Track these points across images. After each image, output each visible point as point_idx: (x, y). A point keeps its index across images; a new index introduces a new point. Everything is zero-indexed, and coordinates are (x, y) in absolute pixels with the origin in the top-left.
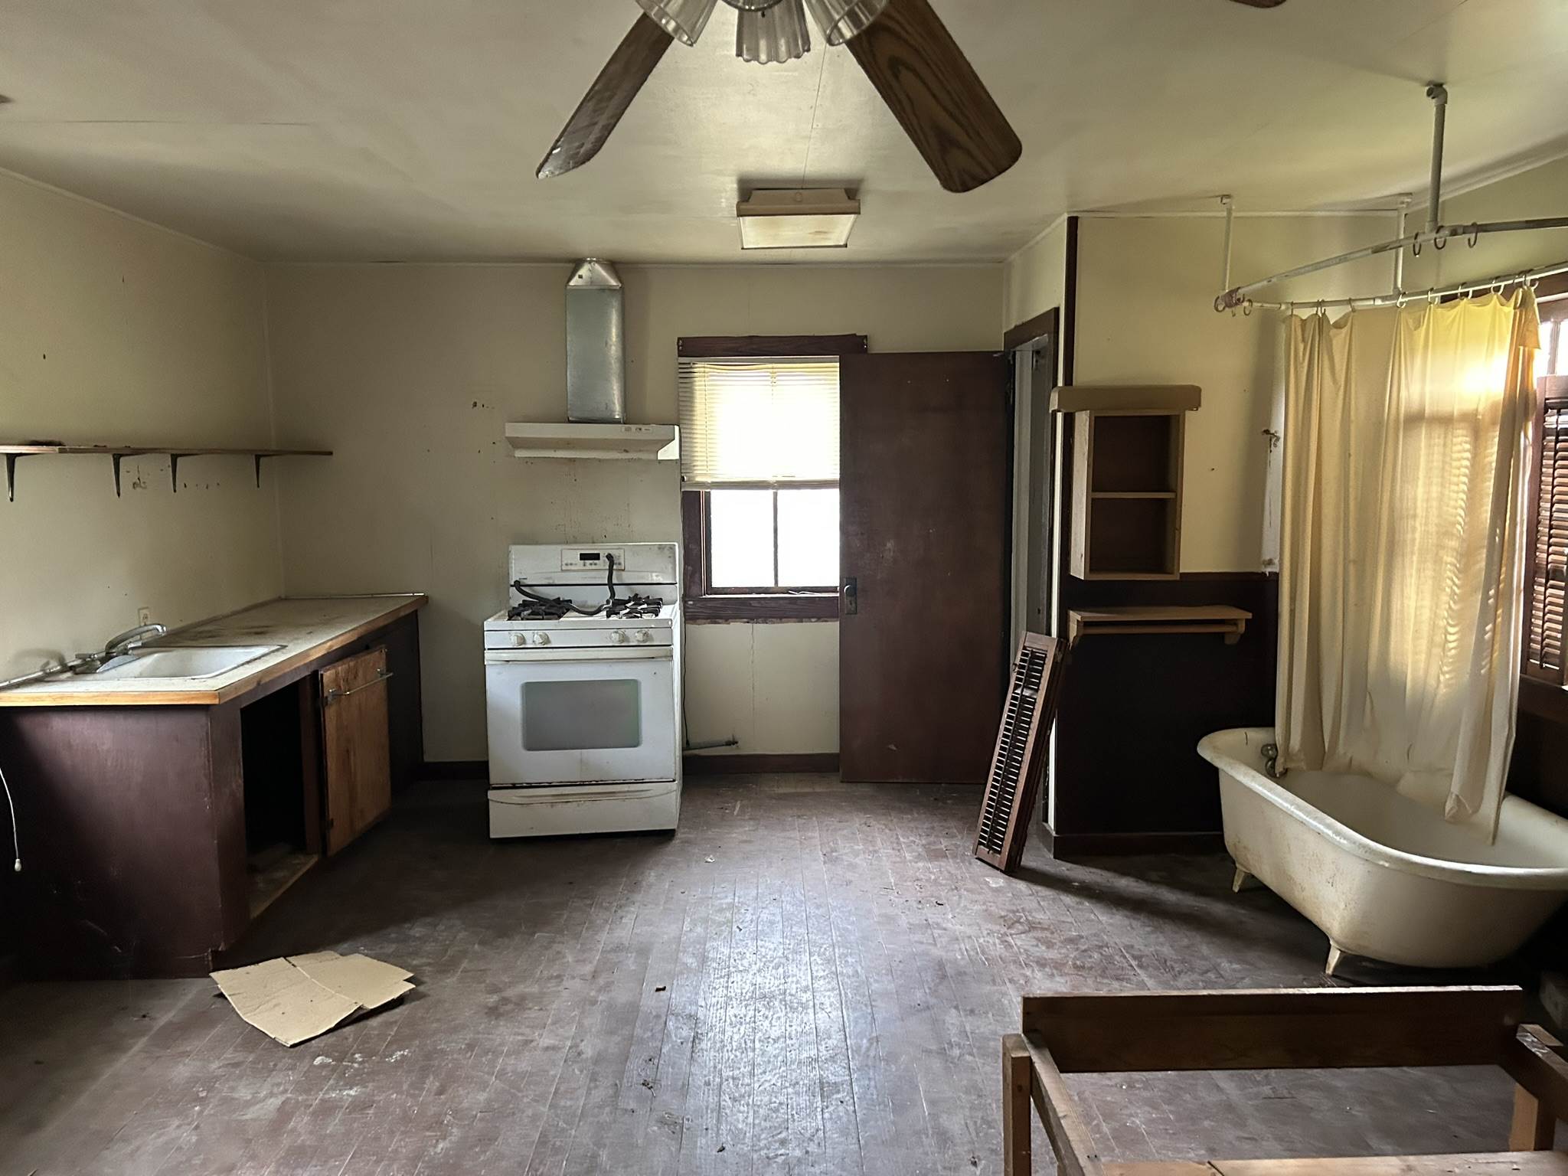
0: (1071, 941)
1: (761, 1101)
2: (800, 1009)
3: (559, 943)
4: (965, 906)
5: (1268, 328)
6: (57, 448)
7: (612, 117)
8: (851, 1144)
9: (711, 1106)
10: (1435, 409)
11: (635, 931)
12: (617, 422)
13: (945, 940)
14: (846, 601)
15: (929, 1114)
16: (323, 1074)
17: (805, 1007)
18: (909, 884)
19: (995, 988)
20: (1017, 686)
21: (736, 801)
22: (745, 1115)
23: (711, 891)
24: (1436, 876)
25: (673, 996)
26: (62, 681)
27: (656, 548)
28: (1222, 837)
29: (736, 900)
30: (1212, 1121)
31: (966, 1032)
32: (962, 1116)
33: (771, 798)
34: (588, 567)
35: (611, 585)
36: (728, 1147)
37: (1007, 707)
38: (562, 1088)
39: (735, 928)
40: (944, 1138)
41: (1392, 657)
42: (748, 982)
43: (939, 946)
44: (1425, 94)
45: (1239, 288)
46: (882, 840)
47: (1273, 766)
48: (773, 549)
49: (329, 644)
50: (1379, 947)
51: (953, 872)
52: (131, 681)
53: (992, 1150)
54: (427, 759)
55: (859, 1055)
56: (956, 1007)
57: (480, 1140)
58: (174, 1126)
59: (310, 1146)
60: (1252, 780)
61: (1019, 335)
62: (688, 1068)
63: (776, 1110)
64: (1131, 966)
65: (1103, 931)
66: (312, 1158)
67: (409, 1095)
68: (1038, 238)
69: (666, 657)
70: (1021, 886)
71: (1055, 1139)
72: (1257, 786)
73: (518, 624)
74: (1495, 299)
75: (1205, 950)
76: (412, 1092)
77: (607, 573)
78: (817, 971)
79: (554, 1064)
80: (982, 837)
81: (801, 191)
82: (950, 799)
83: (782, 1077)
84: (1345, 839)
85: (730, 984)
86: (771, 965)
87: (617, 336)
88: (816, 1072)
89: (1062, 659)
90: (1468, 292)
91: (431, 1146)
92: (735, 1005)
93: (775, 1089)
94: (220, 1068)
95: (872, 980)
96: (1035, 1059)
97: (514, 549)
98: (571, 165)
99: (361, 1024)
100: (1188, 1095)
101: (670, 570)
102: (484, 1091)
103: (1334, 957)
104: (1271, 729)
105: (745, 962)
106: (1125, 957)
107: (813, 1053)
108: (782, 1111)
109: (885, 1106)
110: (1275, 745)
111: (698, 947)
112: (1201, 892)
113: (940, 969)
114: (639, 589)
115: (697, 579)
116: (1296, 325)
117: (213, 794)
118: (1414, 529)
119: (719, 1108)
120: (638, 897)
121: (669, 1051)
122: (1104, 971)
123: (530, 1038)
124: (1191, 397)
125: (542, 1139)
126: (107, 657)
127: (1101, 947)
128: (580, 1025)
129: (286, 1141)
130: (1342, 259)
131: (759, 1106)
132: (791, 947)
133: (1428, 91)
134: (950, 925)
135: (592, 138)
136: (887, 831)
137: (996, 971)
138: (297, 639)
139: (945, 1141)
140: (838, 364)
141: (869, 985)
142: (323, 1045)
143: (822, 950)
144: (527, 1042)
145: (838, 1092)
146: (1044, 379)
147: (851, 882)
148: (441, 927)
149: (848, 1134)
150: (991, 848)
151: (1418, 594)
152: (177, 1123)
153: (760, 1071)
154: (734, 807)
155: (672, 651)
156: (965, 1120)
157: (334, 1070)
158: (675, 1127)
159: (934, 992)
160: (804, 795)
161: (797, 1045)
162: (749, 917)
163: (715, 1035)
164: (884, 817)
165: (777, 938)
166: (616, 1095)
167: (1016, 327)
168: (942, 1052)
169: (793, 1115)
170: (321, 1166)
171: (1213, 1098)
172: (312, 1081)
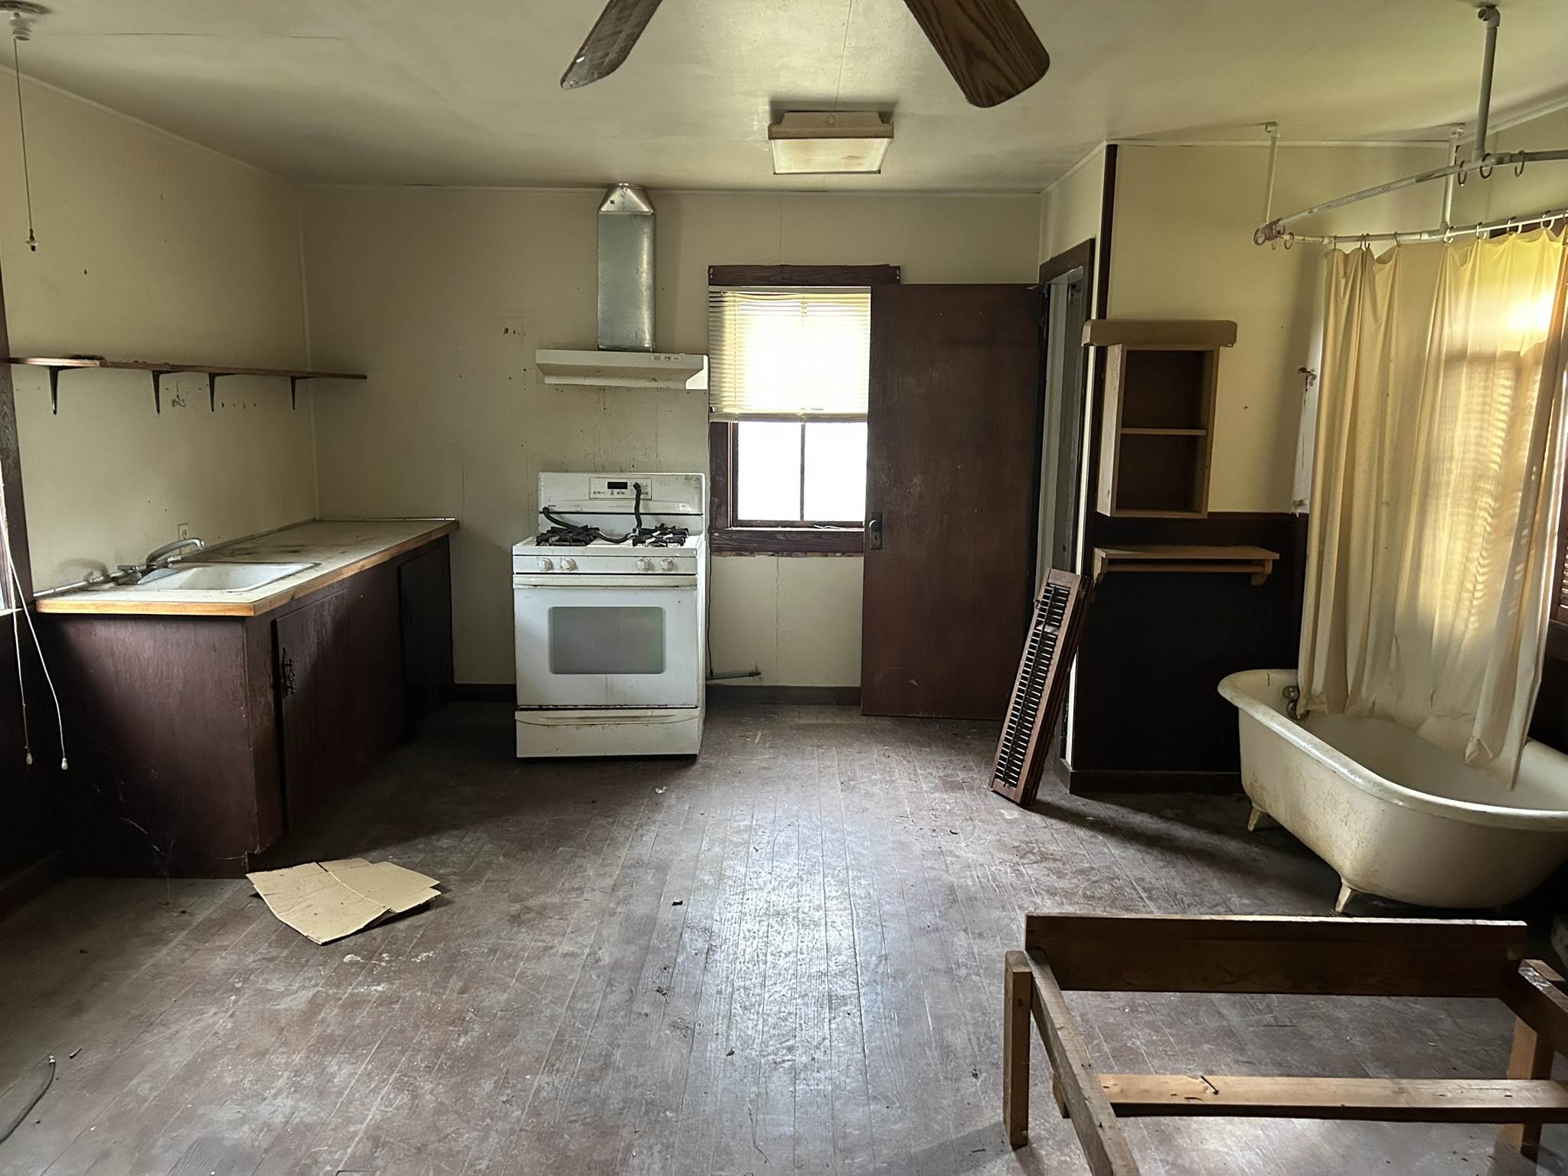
0: (1082, 871)
1: (771, 1010)
2: (812, 926)
3: (581, 857)
4: (979, 836)
5: (1309, 262)
6: (98, 362)
7: (637, 26)
8: (857, 1053)
9: (722, 1013)
10: (1478, 349)
11: (654, 848)
12: (647, 351)
13: (957, 867)
14: (872, 536)
15: (934, 1028)
16: (353, 971)
17: (816, 924)
18: (924, 813)
19: (1005, 913)
20: (1038, 623)
21: (758, 730)
22: (755, 1023)
23: (729, 814)
24: (1450, 816)
25: (689, 910)
26: (105, 591)
27: (683, 478)
28: (1239, 777)
29: (754, 823)
30: (1212, 1045)
31: (973, 953)
32: (965, 1031)
33: (791, 728)
34: (616, 496)
35: (637, 514)
36: (737, 1051)
37: (1028, 643)
38: (580, 992)
39: (751, 849)
40: (947, 1051)
41: (1421, 600)
42: (762, 899)
43: (951, 872)
44: (1477, 15)
45: (1279, 220)
46: (899, 770)
47: (1293, 707)
48: (799, 483)
49: (361, 563)
50: (1389, 885)
51: (968, 803)
52: (170, 593)
53: (993, 1064)
54: (457, 681)
55: (868, 971)
56: (965, 930)
57: (499, 1036)
58: (211, 1014)
59: (339, 1036)
60: (1271, 720)
61: (1054, 267)
62: (701, 977)
63: (785, 1019)
64: (1141, 897)
65: (1116, 863)
66: (340, 1046)
67: (432, 992)
68: (1077, 166)
69: (690, 586)
70: (1036, 818)
71: (1051, 1049)
72: (1275, 725)
73: (545, 549)
74: (1544, 234)
75: (1215, 884)
76: (436, 990)
77: (634, 502)
78: (830, 891)
79: (572, 969)
80: (1000, 771)
81: (834, 114)
82: (968, 734)
83: (791, 989)
84: (1360, 777)
85: (745, 901)
86: (786, 884)
87: (648, 263)
88: (826, 986)
89: (1085, 597)
90: (1518, 227)
91: (453, 1040)
92: (749, 920)
93: (785, 999)
94: (255, 961)
95: (883, 902)
96: (1037, 974)
97: (543, 476)
98: (596, 76)
99: (389, 927)
100: (1189, 1020)
101: (696, 499)
102: (505, 991)
103: (1345, 895)
104: (1293, 671)
105: (760, 881)
106: (1135, 889)
107: (823, 967)
108: (791, 1020)
109: (892, 1019)
110: (1298, 687)
111: (715, 865)
112: (1216, 829)
113: (951, 894)
114: (665, 519)
115: (723, 511)
116: (1339, 260)
117: (249, 704)
118: (1450, 471)
119: (730, 1016)
120: (658, 817)
121: (683, 962)
122: (1113, 902)
123: (550, 945)
124: (1227, 332)
125: (559, 1038)
126: (149, 570)
127: (1112, 879)
128: (599, 934)
129: (316, 1030)
130: (1386, 188)
131: (768, 1015)
132: (806, 868)
133: (1479, 13)
134: (963, 853)
135: (617, 47)
136: (905, 762)
137: (1006, 897)
138: (330, 558)
139: (948, 1055)
140: (869, 295)
141: (880, 905)
142: (352, 944)
143: (836, 872)
144: (547, 949)
145: (846, 1004)
146: (1078, 312)
147: (867, 809)
148: (467, 839)
149: (853, 1044)
150: (1007, 782)
151: (1450, 538)
152: (213, 1010)
153: (771, 982)
154: (756, 735)
155: (696, 580)
156: (968, 1035)
157: (363, 967)
158: (686, 1031)
159: (944, 915)
160: (826, 726)
161: (808, 960)
162: (766, 838)
163: (728, 948)
164: (903, 750)
165: (792, 860)
166: (631, 1000)
167: (1052, 259)
168: (949, 971)
169: (801, 1024)
170: (350, 1053)
171: (1214, 1024)
172: (343, 976)
